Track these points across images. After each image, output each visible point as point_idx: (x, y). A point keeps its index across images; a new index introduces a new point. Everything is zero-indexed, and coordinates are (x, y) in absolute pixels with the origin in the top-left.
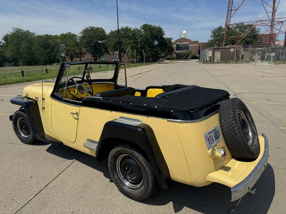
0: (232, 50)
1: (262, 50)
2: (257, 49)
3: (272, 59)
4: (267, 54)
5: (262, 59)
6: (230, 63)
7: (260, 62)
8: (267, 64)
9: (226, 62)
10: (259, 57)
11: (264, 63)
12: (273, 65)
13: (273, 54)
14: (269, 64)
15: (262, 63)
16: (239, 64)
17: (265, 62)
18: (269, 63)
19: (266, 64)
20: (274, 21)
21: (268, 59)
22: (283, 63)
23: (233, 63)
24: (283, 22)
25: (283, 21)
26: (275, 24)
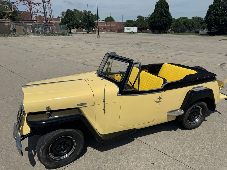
0: (6, 24)
1: (31, 25)
2: (27, 24)
3: (40, 33)
4: (36, 28)
5: (34, 32)
6: (8, 36)
7: (32, 35)
8: (39, 37)
9: (5, 36)
10: (32, 31)
12: (44, 37)
13: (40, 29)
14: (40, 37)
15: (35, 36)
16: (17, 37)
17: (36, 35)
18: (40, 36)
19: (38, 36)
20: (31, 2)
21: (38, 33)
22: (49, 36)
23: (11, 36)
24: (39, 4)
25: (39, 3)
26: (32, 4)
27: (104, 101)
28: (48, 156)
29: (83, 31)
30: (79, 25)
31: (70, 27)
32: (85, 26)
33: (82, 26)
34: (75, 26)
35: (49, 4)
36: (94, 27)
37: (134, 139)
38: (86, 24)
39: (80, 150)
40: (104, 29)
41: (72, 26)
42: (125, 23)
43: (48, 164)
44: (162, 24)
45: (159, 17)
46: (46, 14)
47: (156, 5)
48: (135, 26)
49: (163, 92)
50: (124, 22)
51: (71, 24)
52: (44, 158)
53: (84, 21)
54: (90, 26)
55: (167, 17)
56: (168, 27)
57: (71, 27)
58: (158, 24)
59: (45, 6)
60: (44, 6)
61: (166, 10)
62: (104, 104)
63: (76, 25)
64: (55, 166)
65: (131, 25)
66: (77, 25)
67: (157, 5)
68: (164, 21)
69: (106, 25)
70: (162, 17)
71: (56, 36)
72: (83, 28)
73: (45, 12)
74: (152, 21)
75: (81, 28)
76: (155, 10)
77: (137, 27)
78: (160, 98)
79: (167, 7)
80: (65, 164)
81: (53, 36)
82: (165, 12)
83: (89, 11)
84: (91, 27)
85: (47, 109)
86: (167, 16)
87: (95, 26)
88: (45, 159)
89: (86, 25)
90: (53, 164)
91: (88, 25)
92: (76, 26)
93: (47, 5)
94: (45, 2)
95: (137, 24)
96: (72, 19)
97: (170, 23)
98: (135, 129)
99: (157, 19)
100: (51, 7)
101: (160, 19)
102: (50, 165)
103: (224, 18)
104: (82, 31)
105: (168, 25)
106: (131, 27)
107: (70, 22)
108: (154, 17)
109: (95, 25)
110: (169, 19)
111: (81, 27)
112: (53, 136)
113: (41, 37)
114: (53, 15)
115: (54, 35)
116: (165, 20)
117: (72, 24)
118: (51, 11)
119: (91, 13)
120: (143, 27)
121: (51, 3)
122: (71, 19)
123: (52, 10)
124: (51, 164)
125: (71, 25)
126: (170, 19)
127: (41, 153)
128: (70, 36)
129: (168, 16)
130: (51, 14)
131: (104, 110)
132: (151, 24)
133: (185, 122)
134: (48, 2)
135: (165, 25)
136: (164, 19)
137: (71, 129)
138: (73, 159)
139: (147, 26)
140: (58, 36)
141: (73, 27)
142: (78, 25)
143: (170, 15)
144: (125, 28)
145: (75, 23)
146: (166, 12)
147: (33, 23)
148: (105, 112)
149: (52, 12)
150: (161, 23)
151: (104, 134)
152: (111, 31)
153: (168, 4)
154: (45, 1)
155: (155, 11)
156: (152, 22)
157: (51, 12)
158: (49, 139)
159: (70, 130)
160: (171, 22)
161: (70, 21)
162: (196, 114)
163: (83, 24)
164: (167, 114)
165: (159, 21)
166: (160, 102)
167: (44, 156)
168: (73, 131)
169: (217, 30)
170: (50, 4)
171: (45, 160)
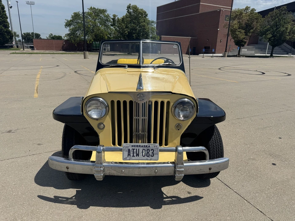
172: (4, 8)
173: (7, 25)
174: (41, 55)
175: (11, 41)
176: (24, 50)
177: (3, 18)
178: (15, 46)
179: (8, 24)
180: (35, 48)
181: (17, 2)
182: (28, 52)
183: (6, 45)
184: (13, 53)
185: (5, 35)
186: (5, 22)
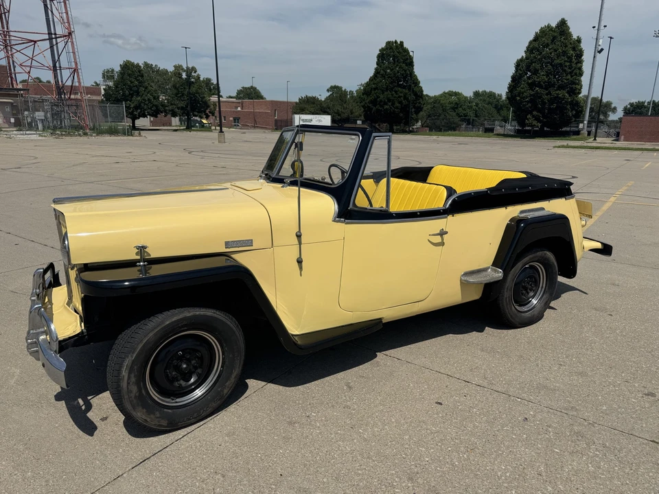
1: (12, 103)
3: (40, 126)
4: (26, 113)
5: (19, 125)
7: (15, 132)
8: (35, 137)
10: (12, 120)
11: (28, 134)
12: (51, 138)
13: (39, 115)
14: (40, 138)
15: (23, 134)
17: (28, 132)
18: (40, 135)
19: (33, 136)
20: (9, 36)
21: (31, 126)
22: (69, 134)
24: (35, 42)
25: (35, 40)
26: (13, 42)
27: (299, 236)
28: (143, 392)
29: (173, 124)
30: (162, 106)
31: (133, 112)
32: (178, 108)
33: (170, 111)
34: (149, 110)
35: (69, 44)
36: (205, 112)
37: (376, 356)
38: (182, 104)
39: (233, 376)
40: (235, 119)
41: (139, 111)
42: (296, 103)
43: (144, 417)
44: (397, 108)
45: (387, 90)
46: (58, 71)
47: (379, 57)
48: (323, 111)
49: (450, 217)
50: (290, 102)
51: (136, 103)
52: (132, 395)
53: (176, 94)
54: (193, 110)
55: (409, 88)
56: (414, 116)
57: (135, 113)
58: (386, 107)
59: (55, 47)
60: (52, 47)
61: (405, 71)
62: (300, 243)
63: (150, 105)
64: (164, 423)
65: (312, 110)
66: (154, 105)
67: (382, 56)
68: (402, 98)
69: (239, 109)
70: (396, 89)
71: (91, 136)
72: (174, 115)
73: (55, 66)
74: (370, 99)
75: (165, 116)
76: (376, 69)
77: (329, 114)
78: (442, 233)
79: (409, 61)
80: (193, 421)
81: (80, 135)
82: (403, 75)
83: (190, 66)
84: (196, 113)
85: (137, 254)
86: (410, 86)
87: (207, 111)
88: (136, 397)
89: (182, 107)
90: (157, 418)
91: (187, 107)
92: (151, 109)
93: (61, 46)
94: (56, 38)
95: (329, 108)
96: (138, 89)
97: (417, 105)
98: (380, 319)
99: (383, 93)
100: (74, 53)
101: (392, 95)
102: (149, 420)
103: (554, 93)
104: (170, 125)
105: (413, 110)
106: (313, 114)
107: (132, 97)
108: (375, 89)
109: (209, 107)
110: (416, 94)
111: (165, 111)
112: (163, 326)
113: (44, 138)
114: (80, 74)
115: (85, 134)
116: (405, 98)
117: (140, 104)
118: (76, 64)
119: (195, 72)
120: (345, 116)
121: (74, 40)
122: (135, 89)
123: (78, 60)
124: (152, 416)
125: (136, 108)
126: (419, 94)
127: (126, 378)
128: (136, 138)
129: (413, 85)
130: (75, 71)
131: (300, 262)
132: (369, 107)
133: (505, 304)
134: (66, 36)
135: (405, 109)
136: (402, 95)
137: (210, 310)
138: (214, 405)
139: (357, 114)
140: (97, 135)
141: (141, 111)
142: (156, 106)
143: (416, 82)
144: (297, 117)
145: (149, 99)
146: (407, 75)
147: (16, 96)
148: (301, 268)
149: (79, 67)
150: (393, 104)
151: (298, 333)
152: (255, 127)
153: (411, 54)
154: (55, 34)
155: (377, 72)
156: (371, 102)
157: (74, 66)
158: (151, 334)
159: (209, 312)
160: (420, 103)
161: (132, 95)
162: (531, 285)
163: (172, 104)
164: (461, 280)
165: (389, 100)
166: (442, 244)
167: (134, 389)
168: (215, 315)
169: (540, 125)
170: (72, 43)
171: (135, 401)
172: (582, 55)
173: (576, 89)
174: (616, 152)
175: (575, 121)
176: (595, 139)
177: (572, 76)
178: (585, 132)
179: (578, 87)
180: (622, 137)
181: (611, 38)
182: (602, 145)
183: (564, 129)
184: (563, 147)
185: (566, 109)
186: (575, 84)
